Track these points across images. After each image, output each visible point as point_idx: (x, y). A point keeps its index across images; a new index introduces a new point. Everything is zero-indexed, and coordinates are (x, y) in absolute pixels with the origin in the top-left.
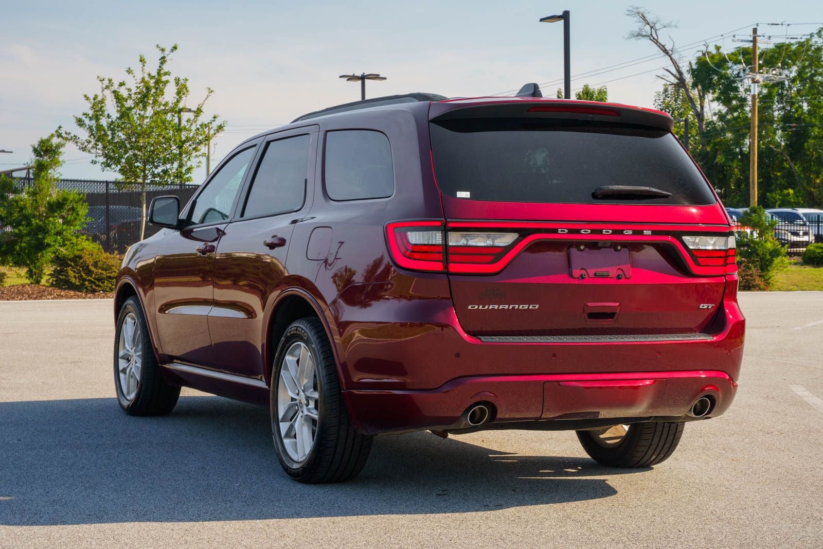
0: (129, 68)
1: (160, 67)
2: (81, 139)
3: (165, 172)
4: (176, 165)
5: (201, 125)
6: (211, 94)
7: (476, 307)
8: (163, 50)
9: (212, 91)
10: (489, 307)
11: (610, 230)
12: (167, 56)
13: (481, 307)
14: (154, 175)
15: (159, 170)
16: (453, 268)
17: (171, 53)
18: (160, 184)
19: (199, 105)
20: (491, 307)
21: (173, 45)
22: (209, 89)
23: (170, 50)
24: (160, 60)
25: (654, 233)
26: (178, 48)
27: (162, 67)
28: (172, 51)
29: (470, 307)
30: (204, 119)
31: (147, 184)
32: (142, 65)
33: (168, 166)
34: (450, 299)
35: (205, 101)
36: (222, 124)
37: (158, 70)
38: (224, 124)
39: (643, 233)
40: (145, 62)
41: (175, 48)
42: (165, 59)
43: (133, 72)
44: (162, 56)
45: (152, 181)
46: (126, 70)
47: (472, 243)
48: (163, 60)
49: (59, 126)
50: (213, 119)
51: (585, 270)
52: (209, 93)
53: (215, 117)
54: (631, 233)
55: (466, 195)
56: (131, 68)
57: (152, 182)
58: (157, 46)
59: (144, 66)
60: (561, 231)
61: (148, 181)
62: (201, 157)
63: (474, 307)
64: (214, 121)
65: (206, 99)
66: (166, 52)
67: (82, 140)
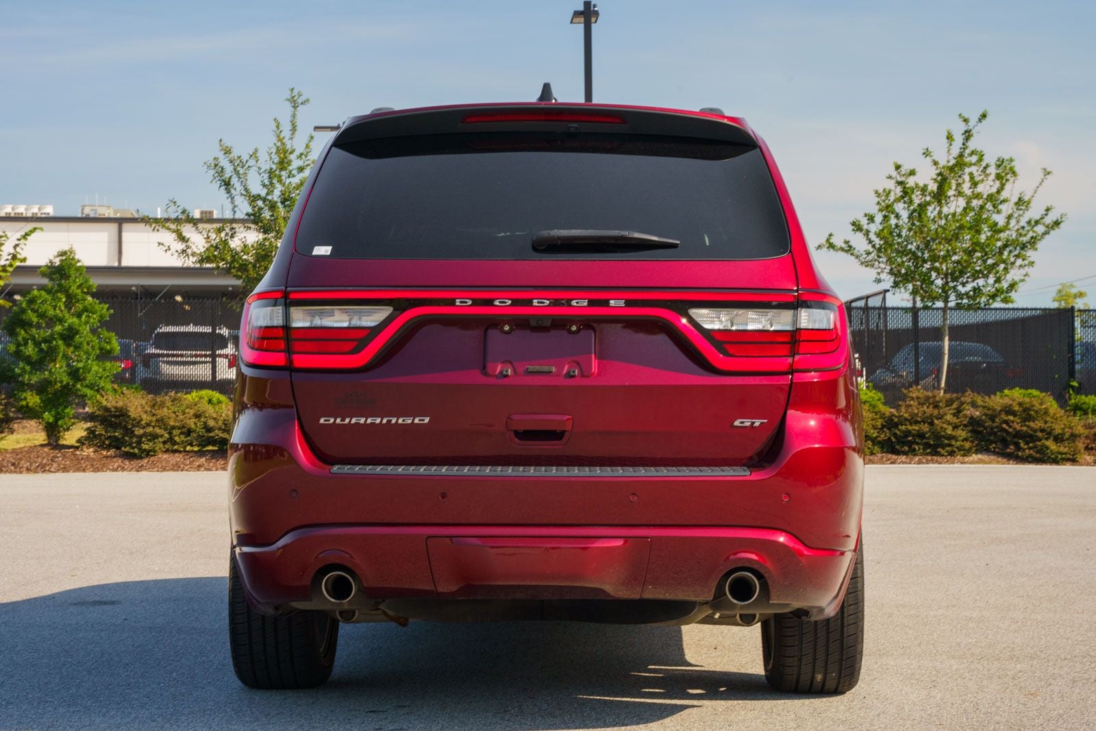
0: (927, 149)
1: (964, 144)
2: (857, 249)
3: (977, 290)
4: (991, 280)
5: (1029, 222)
6: (1047, 177)
7: (332, 420)
8: (966, 121)
9: (1049, 173)
10: (350, 421)
11: (548, 300)
12: (974, 128)
13: (338, 421)
14: (960, 296)
15: (969, 287)
16: (300, 361)
17: (979, 124)
18: (969, 307)
19: (1021, 194)
20: (354, 421)
21: (981, 113)
22: (1045, 170)
23: (977, 120)
24: (963, 134)
25: (629, 303)
26: (988, 116)
27: (967, 144)
28: (980, 120)
29: (322, 421)
30: (1034, 212)
31: (951, 309)
32: (947, 145)
33: (981, 282)
34: (293, 407)
35: (1038, 187)
36: (1059, 218)
37: (961, 149)
38: (1061, 218)
39: (609, 303)
40: (953, 140)
41: (984, 116)
42: (971, 133)
43: (932, 154)
44: (965, 129)
45: (957, 304)
46: (923, 151)
47: (329, 322)
48: (968, 135)
49: (829, 233)
50: (1045, 213)
51: (511, 363)
52: (1045, 175)
53: (1048, 210)
54: (586, 304)
55: (326, 251)
56: (929, 149)
57: (959, 307)
58: (960, 115)
59: (951, 145)
60: (461, 302)
61: (952, 304)
62: (1026, 268)
63: (329, 421)
64: (1047, 215)
65: (1040, 184)
66: (971, 124)
67: (859, 251)
